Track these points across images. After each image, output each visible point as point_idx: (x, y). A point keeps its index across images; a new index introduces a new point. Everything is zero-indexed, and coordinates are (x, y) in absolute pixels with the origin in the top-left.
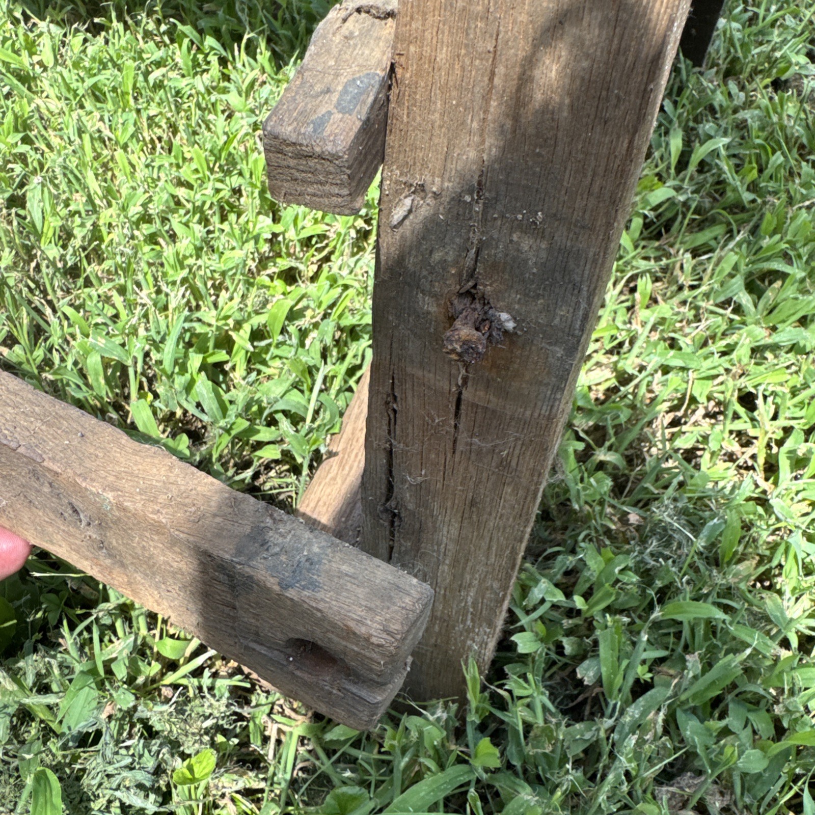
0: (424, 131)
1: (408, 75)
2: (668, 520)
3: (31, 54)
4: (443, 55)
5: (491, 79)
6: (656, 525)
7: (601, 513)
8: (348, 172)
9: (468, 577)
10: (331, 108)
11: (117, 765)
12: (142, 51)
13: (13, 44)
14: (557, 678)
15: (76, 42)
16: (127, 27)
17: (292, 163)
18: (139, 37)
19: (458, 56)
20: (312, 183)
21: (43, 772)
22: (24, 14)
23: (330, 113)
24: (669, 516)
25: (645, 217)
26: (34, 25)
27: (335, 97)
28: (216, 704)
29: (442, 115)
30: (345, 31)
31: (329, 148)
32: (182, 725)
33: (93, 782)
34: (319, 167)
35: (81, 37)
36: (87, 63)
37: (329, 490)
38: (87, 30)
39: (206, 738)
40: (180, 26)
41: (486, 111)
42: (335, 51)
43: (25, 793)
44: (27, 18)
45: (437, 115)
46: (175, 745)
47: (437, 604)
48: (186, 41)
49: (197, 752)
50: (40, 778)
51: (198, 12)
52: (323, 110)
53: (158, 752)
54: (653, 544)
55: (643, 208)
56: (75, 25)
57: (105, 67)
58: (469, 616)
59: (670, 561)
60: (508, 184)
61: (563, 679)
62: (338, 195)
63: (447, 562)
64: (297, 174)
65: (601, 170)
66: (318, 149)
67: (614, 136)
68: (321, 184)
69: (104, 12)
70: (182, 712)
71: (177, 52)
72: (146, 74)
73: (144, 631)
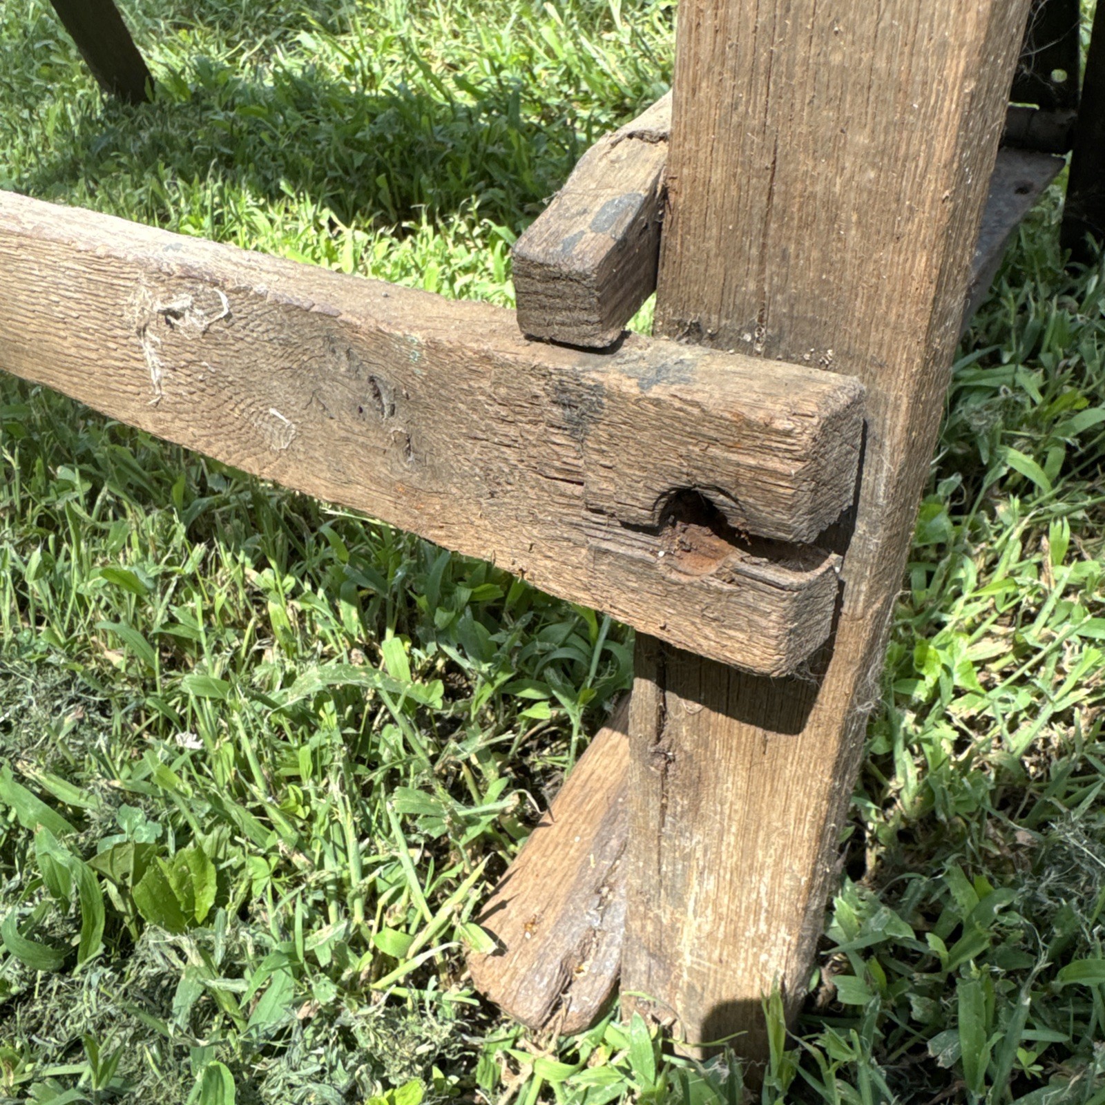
0: (698, 262)
1: (681, 200)
2: (1073, 842)
3: (331, 261)
4: (717, 176)
5: (770, 198)
6: (1055, 849)
7: (979, 831)
8: (597, 294)
9: (760, 853)
10: (583, 228)
11: (302, 1072)
12: (451, 256)
13: (314, 252)
14: (906, 1064)
15: (381, 248)
16: (437, 230)
17: (540, 287)
18: (450, 241)
19: (735, 175)
20: (560, 310)
21: (217, 1068)
22: (331, 221)
23: (583, 233)
24: (1075, 836)
25: (1068, 447)
26: (340, 233)
27: (590, 218)
28: (438, 1027)
29: (719, 241)
30: (612, 156)
31: (578, 266)
32: (390, 1041)
33: (273, 1092)
34: (567, 290)
35: (386, 241)
36: (389, 269)
37: (606, 762)
38: (393, 235)
39: (419, 1068)
40: (495, 228)
41: (765, 235)
42: (598, 173)
43: (193, 1093)
44: (332, 225)
45: (712, 243)
46: (378, 1067)
47: (721, 894)
48: (500, 244)
49: (404, 1083)
50: (212, 1073)
51: (518, 212)
52: (575, 231)
53: (354, 1069)
54: (1052, 876)
55: (1066, 435)
56: (381, 230)
57: (408, 273)
58: (763, 916)
59: (1074, 901)
60: (791, 318)
61: (914, 1066)
62: (588, 322)
63: (734, 829)
64: (546, 301)
65: (896, 295)
66: (565, 269)
67: (910, 255)
68: (569, 309)
69: (415, 216)
70: (394, 1025)
71: (490, 257)
72: (452, 280)
73: (358, 917)
